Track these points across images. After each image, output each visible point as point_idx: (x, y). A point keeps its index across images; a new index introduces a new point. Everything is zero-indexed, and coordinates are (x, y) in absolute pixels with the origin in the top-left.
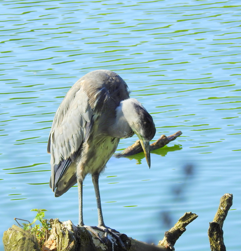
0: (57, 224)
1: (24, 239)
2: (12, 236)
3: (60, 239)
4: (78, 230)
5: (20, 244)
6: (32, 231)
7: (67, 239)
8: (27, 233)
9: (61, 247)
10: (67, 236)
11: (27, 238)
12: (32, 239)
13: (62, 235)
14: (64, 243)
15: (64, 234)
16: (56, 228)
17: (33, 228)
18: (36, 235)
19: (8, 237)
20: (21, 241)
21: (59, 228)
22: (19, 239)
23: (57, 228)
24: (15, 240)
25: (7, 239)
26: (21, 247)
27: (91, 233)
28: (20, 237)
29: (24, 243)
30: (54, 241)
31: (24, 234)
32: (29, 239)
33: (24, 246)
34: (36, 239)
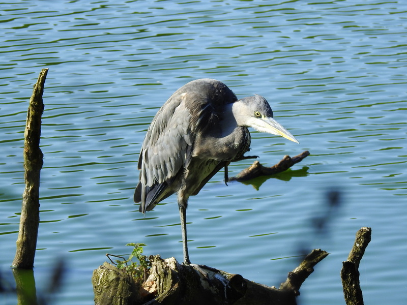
0: (158, 262)
1: (118, 279)
2: (103, 276)
3: (162, 280)
4: (183, 269)
5: (113, 285)
6: (127, 269)
7: (169, 280)
8: (121, 273)
9: (163, 290)
10: (170, 277)
11: (122, 278)
12: (128, 280)
13: (163, 275)
14: (166, 284)
15: (166, 274)
16: (156, 267)
17: (129, 267)
18: (133, 275)
19: (99, 277)
20: (114, 281)
21: (161, 266)
22: (112, 279)
23: (158, 267)
24: (107, 281)
25: (97, 279)
26: (114, 289)
27: (199, 273)
28: (112, 277)
29: (118, 284)
30: (154, 282)
31: (118, 274)
32: (124, 280)
33: (117, 288)
34: (133, 279)
